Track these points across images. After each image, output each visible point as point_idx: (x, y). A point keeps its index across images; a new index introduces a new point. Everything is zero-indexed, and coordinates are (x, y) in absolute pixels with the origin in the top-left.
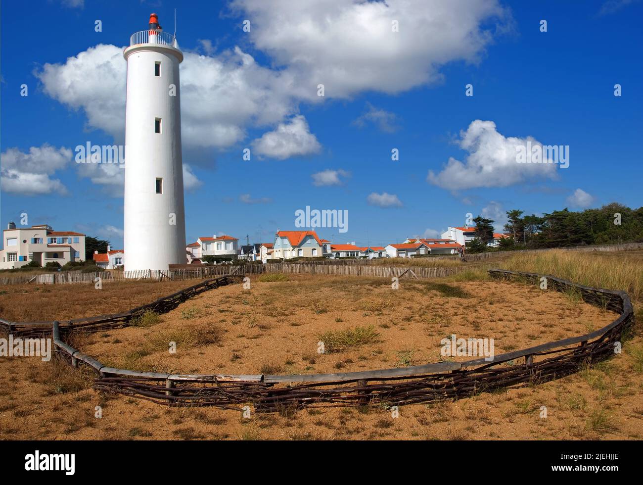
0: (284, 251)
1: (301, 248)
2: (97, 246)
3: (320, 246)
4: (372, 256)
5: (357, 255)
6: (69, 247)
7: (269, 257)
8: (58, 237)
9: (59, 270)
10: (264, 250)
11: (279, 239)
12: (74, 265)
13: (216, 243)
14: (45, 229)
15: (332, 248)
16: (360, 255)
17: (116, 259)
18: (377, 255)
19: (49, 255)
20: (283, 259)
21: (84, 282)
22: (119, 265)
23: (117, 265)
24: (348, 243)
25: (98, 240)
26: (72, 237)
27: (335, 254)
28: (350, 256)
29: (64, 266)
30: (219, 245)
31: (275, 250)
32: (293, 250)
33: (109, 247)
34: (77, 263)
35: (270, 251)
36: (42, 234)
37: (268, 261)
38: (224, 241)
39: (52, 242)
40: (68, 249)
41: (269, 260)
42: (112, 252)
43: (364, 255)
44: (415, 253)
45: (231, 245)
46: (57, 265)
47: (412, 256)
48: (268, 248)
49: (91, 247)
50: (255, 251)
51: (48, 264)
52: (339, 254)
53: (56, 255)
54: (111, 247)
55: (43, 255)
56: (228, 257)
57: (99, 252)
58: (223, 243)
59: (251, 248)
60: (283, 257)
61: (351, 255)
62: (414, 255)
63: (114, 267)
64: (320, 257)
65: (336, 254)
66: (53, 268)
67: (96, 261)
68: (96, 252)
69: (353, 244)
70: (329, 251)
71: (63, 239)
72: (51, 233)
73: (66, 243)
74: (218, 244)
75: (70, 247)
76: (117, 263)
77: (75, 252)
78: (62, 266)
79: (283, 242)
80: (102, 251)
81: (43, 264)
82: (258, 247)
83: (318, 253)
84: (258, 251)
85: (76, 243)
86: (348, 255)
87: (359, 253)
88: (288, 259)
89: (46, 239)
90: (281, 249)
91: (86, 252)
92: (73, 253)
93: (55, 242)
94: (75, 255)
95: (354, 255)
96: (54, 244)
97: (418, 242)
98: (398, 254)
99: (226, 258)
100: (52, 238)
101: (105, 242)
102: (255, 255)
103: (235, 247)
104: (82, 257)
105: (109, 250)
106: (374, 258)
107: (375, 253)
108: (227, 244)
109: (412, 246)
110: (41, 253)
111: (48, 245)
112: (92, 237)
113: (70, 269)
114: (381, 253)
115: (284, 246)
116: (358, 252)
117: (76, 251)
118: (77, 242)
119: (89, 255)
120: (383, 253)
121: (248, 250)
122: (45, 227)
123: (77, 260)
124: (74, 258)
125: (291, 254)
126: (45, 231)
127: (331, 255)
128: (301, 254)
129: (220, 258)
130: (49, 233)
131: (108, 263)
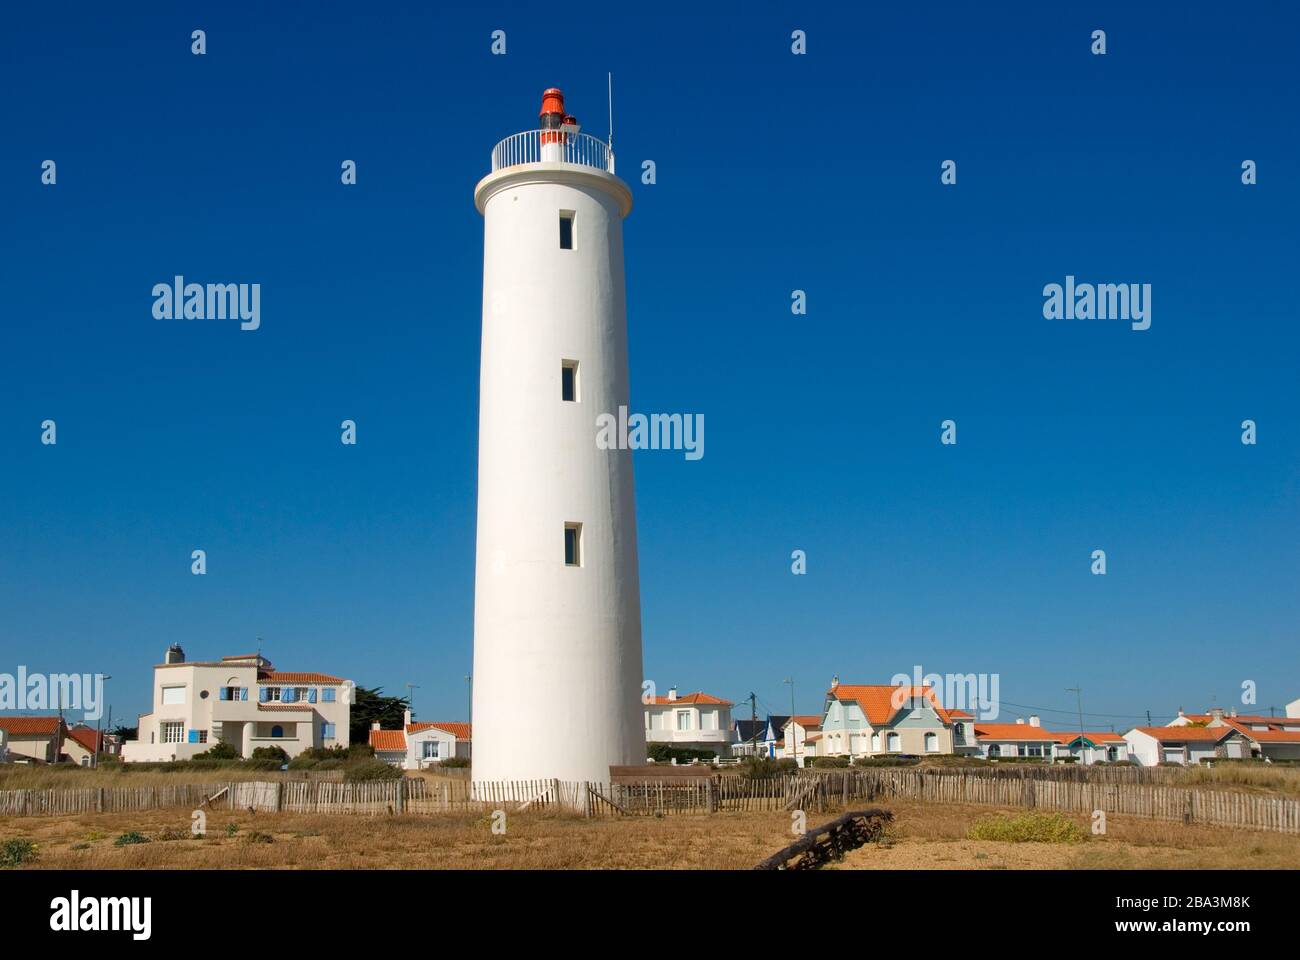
0: (851, 736)
1: (896, 729)
2: (379, 712)
3: (947, 726)
4: (1090, 757)
5: (1048, 752)
6: (310, 710)
7: (811, 752)
8: (286, 686)
9: (285, 767)
10: (794, 733)
11: (836, 706)
12: (320, 757)
13: (675, 710)
14: (254, 666)
15: (978, 733)
16: (1054, 752)
17: (426, 744)
18: (1103, 756)
19: (261, 729)
20: (848, 757)
21: (363, 807)
22: (431, 759)
23: (428, 759)
24: (1019, 722)
25: (380, 696)
26: (319, 688)
27: (986, 748)
28: (1027, 754)
29: (296, 758)
30: (683, 718)
31: (825, 733)
32: (874, 735)
33: (407, 714)
34: (330, 751)
35: (812, 734)
36: (246, 678)
37: (807, 760)
38: (696, 706)
39: (270, 698)
40: (309, 716)
41: (811, 758)
42: (415, 727)
43: (1066, 753)
44: (1212, 754)
45: (713, 719)
46: (280, 754)
47: (1204, 760)
48: (808, 728)
49: (363, 713)
50: (770, 734)
51: (258, 752)
52: (998, 749)
53: (278, 730)
54: (412, 715)
55: (247, 730)
56: (704, 749)
57: (384, 726)
58: (693, 711)
59: (763, 726)
60: (848, 753)
61: (1031, 752)
62: (1212, 760)
63: (420, 764)
64: (946, 756)
65: (990, 749)
66: (270, 761)
67: (377, 749)
68: (376, 727)
69: (1034, 722)
70: (970, 741)
71: (297, 691)
72: (269, 677)
73: (304, 702)
74: (680, 715)
75: (314, 711)
76: (426, 754)
77: (324, 723)
78: (292, 758)
79: (846, 715)
80: (389, 723)
81: (247, 752)
82: (779, 723)
83: (942, 744)
84: (780, 736)
85: (329, 701)
86: (1021, 752)
87: (1054, 749)
88: (862, 756)
89: (255, 690)
90: (842, 732)
91: (351, 725)
92: (320, 726)
93: (277, 698)
94: (324, 732)
95: (1039, 752)
96: (274, 703)
97: (1217, 723)
98: (1162, 755)
99: (703, 751)
100: (269, 689)
101: (397, 702)
102: (771, 745)
103: (723, 722)
104: (340, 736)
105: (407, 720)
106: (1099, 763)
107: (1096, 749)
108: (703, 715)
109: (1198, 735)
110: (240, 725)
111: (259, 705)
112: (368, 689)
113: (310, 767)
114: (1113, 751)
115: (851, 723)
116: (1050, 744)
117: (327, 723)
118: (330, 698)
119: (359, 733)
120: (1120, 749)
121: (751, 730)
122: (254, 661)
123: (328, 744)
124: (323, 738)
125: (869, 745)
126: (254, 671)
127: (976, 750)
128: (898, 746)
129: (687, 750)
130: (262, 676)
131: (404, 755)
